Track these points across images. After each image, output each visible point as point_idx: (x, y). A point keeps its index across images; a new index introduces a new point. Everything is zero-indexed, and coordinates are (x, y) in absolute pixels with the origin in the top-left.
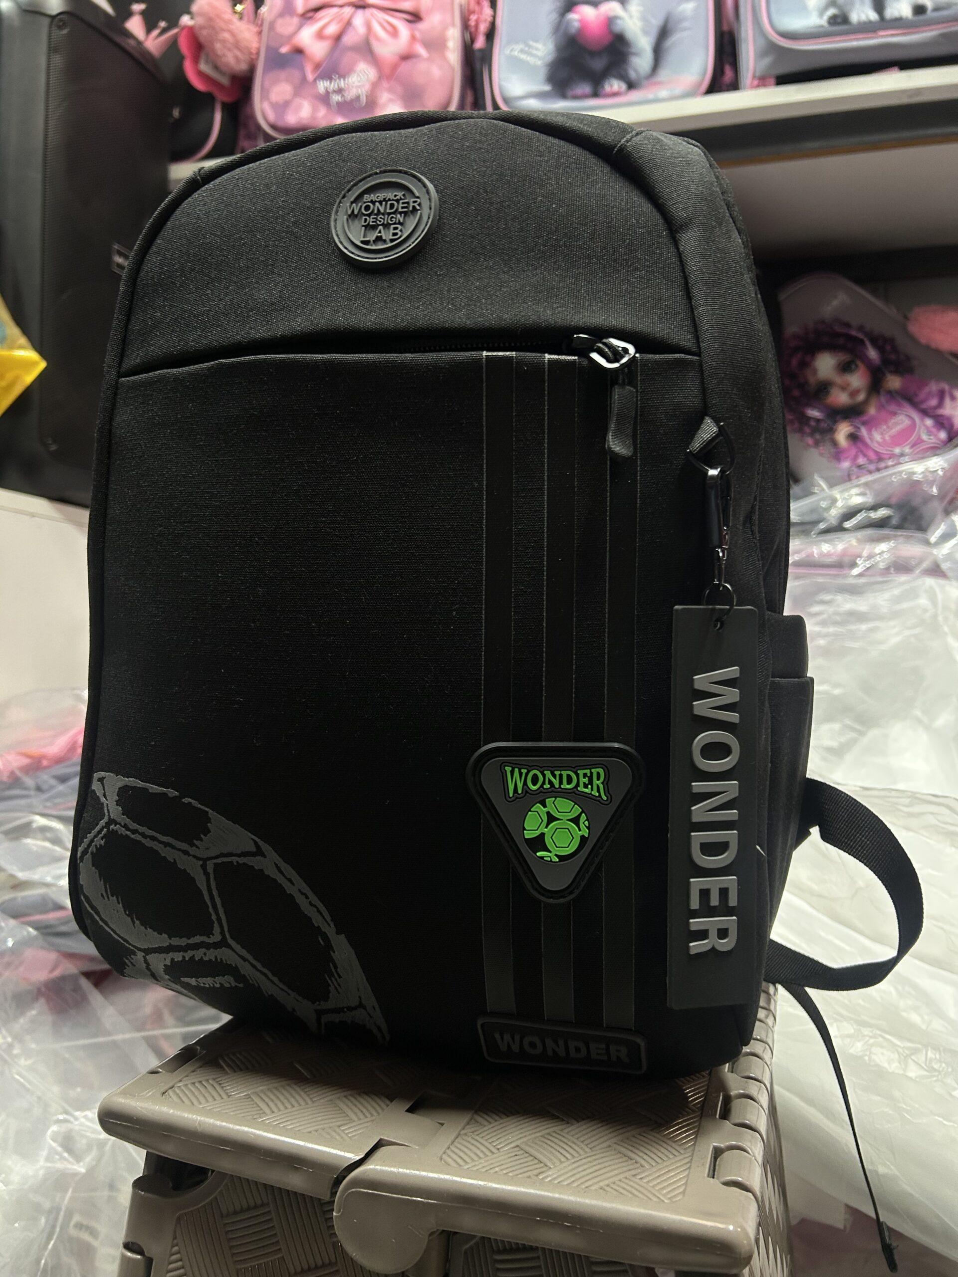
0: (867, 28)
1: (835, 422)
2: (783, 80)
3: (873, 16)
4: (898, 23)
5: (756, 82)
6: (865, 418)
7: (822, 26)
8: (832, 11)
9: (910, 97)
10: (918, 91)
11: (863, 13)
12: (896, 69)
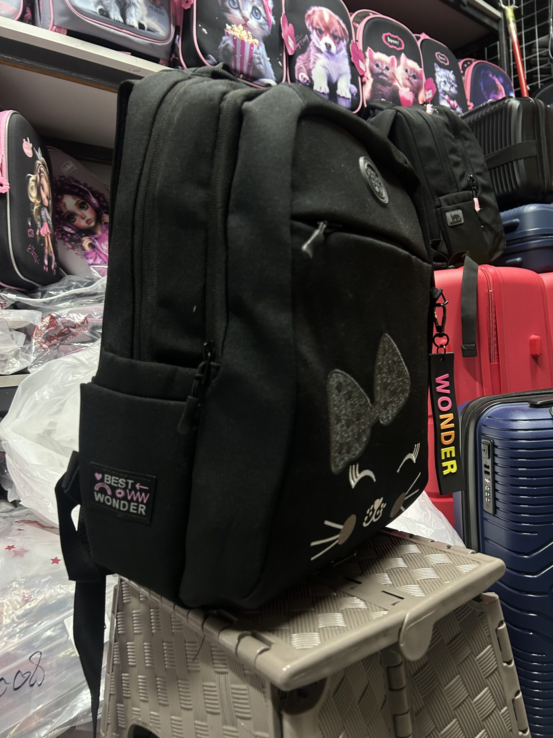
1: (81, 236)
2: (71, 33)
3: (121, 20)
5: (55, 27)
6: (96, 236)
7: (96, 13)
8: (100, 7)
11: (115, 15)
12: (130, 53)
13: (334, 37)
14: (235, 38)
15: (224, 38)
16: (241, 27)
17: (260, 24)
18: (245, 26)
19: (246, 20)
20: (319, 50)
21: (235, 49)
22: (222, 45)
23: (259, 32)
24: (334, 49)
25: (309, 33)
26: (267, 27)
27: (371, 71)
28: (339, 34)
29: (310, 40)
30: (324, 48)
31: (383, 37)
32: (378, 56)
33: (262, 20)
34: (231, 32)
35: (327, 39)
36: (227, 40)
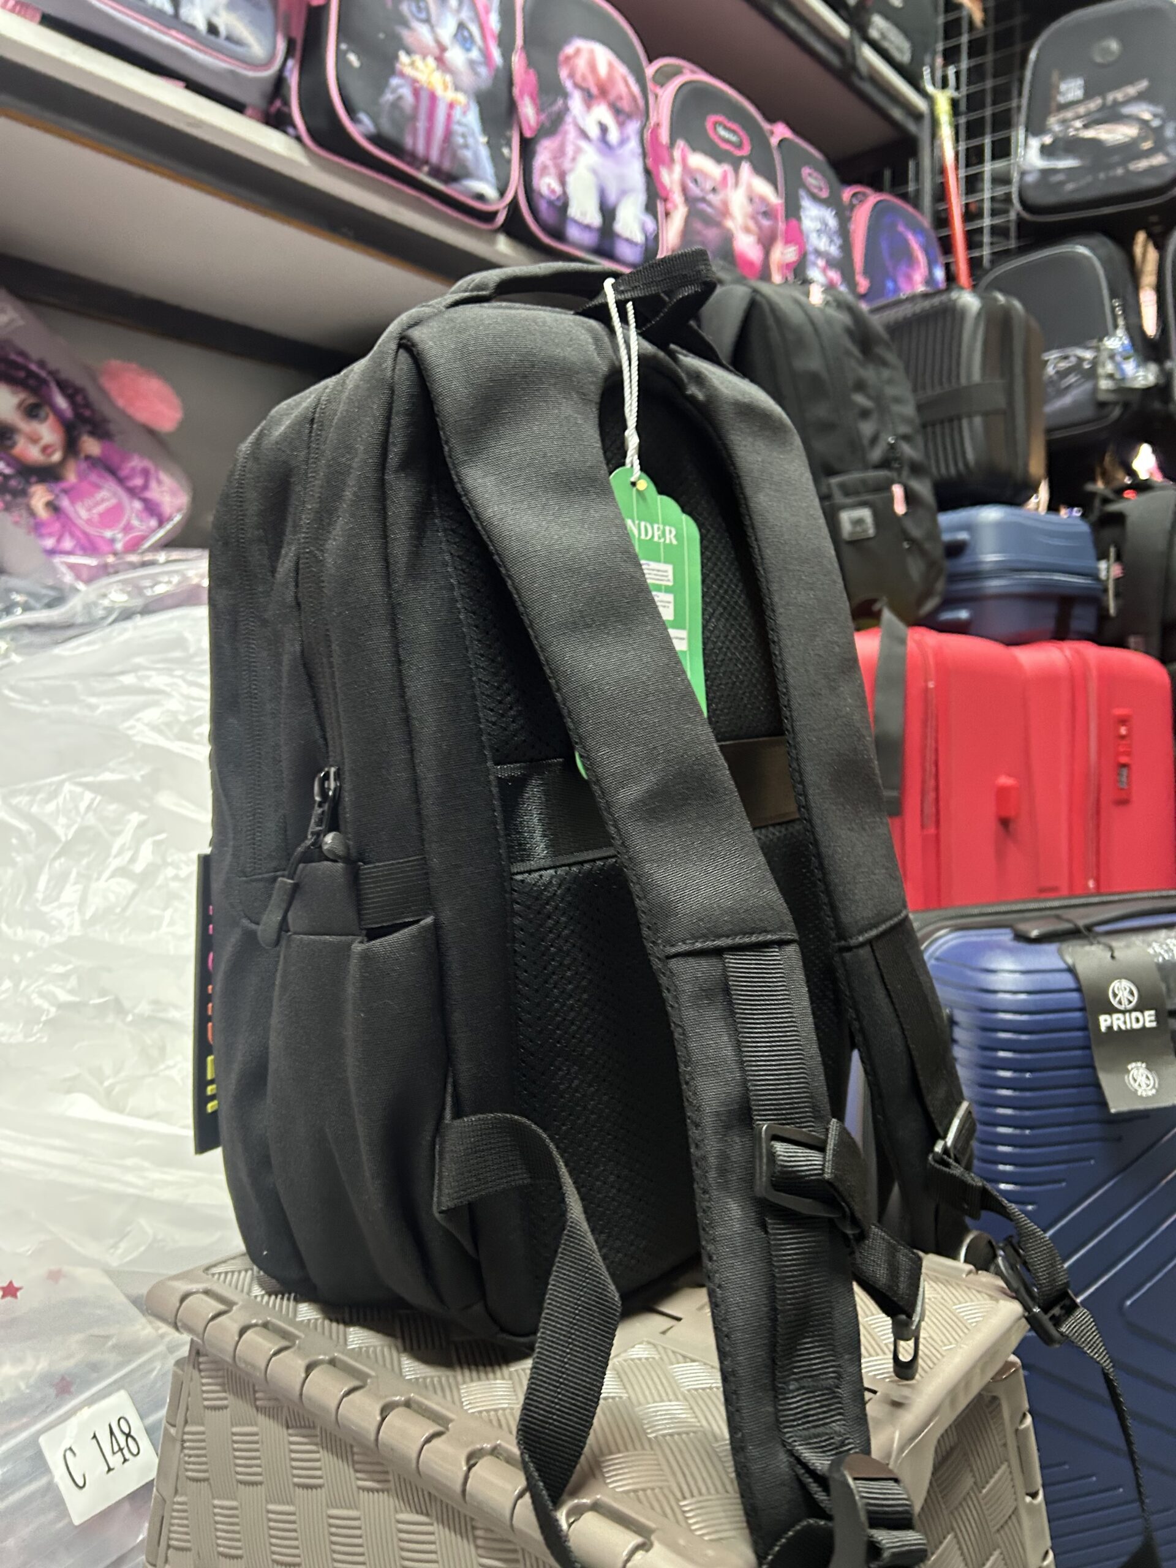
0: (156, 14)
1: (29, 483)
2: (50, 22)
3: (168, 8)
4: (189, 29)
5: (12, 2)
9: (189, 124)
10: (199, 123)
12: (181, 84)
13: (617, 111)
14: (417, 85)
15: (395, 81)
16: (431, 62)
17: (472, 64)
18: (441, 61)
19: (443, 49)
20: (584, 134)
21: (416, 108)
22: (389, 97)
23: (467, 79)
24: (614, 136)
25: (566, 95)
26: (483, 71)
27: (684, 190)
28: (625, 105)
29: (566, 109)
30: (594, 132)
31: (708, 125)
32: (699, 161)
33: (475, 54)
34: (408, 71)
35: (602, 113)
36: (399, 89)
